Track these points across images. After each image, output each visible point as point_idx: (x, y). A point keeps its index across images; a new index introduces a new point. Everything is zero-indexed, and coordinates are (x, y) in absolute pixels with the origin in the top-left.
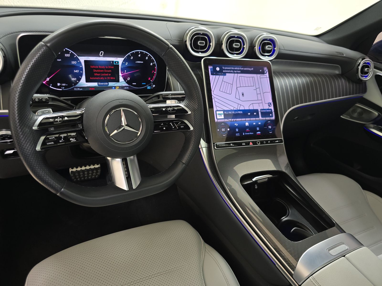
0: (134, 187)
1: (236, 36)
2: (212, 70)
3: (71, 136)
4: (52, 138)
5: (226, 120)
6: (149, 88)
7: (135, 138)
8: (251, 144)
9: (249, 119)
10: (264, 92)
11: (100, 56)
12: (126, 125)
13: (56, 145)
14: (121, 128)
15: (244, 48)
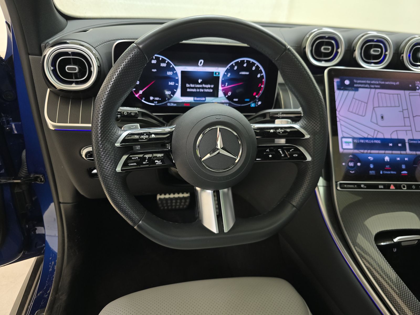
0: (226, 230)
1: (375, 40)
2: (339, 84)
3: (156, 157)
4: (135, 158)
5: (356, 151)
6: (253, 105)
7: (232, 166)
8: (392, 187)
9: (390, 152)
10: (414, 115)
11: (198, 66)
12: (222, 148)
13: (139, 167)
14: (216, 151)
15: (385, 55)
